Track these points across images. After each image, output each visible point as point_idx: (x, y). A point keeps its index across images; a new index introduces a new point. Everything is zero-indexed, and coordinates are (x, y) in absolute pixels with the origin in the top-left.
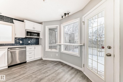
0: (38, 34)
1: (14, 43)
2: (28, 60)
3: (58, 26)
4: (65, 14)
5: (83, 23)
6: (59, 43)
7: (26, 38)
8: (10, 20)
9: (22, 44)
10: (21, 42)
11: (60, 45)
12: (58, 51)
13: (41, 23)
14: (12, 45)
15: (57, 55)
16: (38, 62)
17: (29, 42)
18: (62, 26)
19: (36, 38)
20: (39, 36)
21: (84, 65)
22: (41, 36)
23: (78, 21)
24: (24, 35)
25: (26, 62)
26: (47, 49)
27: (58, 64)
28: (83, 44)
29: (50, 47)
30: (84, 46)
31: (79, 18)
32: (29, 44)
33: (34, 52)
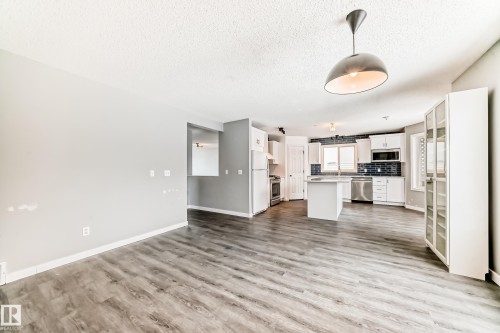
2: (375, 199)
7: (372, 164)
8: (353, 139)
9: (368, 174)
10: (366, 170)
13: (401, 131)
14: (355, 174)
17: (379, 170)
20: (398, 158)
22: (402, 159)
24: (369, 160)
25: (371, 203)
26: (414, 186)
32: (378, 174)
33: (386, 189)
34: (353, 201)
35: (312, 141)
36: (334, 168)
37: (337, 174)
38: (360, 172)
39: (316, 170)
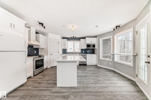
0: (94, 46)
1: (80, 52)
3: (111, 37)
4: (117, 27)
5: (136, 33)
6: (112, 53)
7: (86, 49)
9: (85, 53)
11: (113, 55)
12: (111, 60)
15: (110, 64)
16: (94, 67)
17: (88, 52)
18: (115, 37)
19: (92, 49)
20: (95, 47)
21: (137, 75)
23: (131, 30)
24: (85, 47)
26: (101, 58)
27: (110, 71)
28: (136, 54)
29: (104, 57)
30: (137, 56)
31: (133, 28)
32: (88, 53)
33: (91, 59)
34: (80, 65)
35: (63, 38)
36: (72, 51)
37: (73, 53)
38: (82, 52)
39: (64, 51)
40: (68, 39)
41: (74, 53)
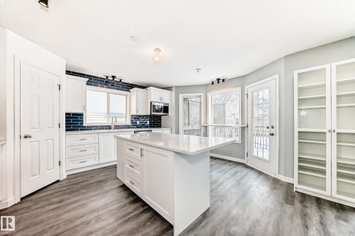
1: (130, 124)
3: (202, 94)
4: (218, 80)
10: (138, 123)
14: (128, 127)
17: (148, 123)
18: (209, 95)
23: (238, 90)
28: (246, 125)
30: (247, 127)
31: (240, 88)
40: (93, 80)
41: (113, 127)
